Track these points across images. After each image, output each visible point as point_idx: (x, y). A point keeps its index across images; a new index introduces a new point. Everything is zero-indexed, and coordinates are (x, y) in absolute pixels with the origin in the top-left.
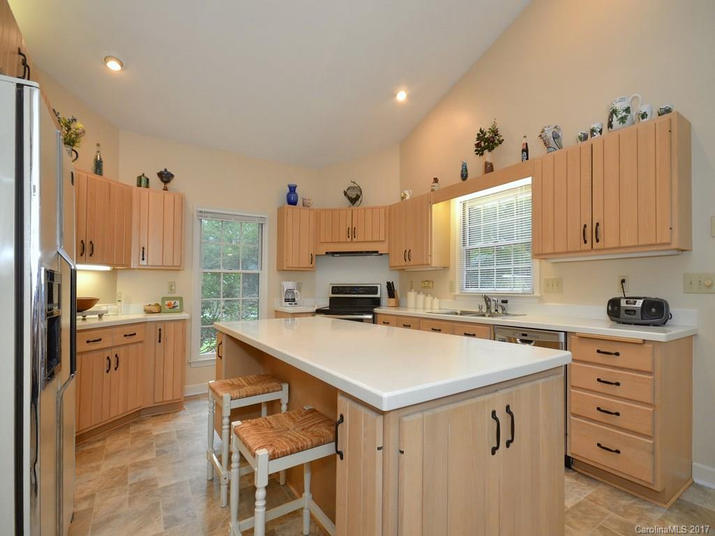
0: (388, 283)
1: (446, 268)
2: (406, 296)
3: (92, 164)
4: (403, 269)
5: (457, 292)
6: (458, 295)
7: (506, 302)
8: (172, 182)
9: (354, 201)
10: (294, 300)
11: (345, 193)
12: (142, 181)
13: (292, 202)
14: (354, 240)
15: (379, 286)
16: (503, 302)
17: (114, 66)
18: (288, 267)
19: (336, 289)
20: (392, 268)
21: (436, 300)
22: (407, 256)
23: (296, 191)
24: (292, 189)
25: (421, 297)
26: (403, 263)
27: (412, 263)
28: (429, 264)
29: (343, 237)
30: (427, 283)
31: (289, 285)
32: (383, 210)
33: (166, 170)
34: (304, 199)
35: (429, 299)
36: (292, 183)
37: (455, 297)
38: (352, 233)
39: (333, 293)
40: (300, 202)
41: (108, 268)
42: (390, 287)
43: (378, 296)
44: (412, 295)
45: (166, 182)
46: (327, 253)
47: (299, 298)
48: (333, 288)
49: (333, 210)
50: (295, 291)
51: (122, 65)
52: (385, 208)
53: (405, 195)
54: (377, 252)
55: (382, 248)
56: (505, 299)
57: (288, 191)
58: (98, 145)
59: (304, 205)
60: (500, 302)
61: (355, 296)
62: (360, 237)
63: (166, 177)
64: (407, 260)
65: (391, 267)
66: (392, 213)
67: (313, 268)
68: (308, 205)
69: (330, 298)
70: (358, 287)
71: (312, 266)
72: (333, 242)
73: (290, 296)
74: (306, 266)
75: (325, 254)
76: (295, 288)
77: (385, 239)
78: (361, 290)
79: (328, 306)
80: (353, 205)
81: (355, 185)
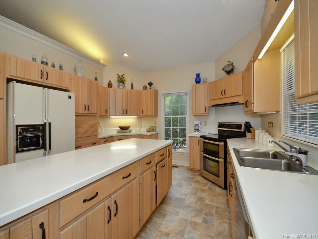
0: (246, 122)
3: (130, 86)
6: (282, 137)
8: (152, 85)
9: (229, 72)
10: (198, 130)
11: (224, 69)
12: (145, 88)
13: (198, 82)
14: (225, 96)
15: (243, 124)
17: (126, 55)
19: (221, 125)
23: (200, 76)
24: (198, 76)
27: (248, 109)
30: (270, 124)
31: (197, 122)
32: (241, 74)
33: (150, 82)
36: (198, 72)
38: (224, 92)
39: (219, 127)
40: (202, 81)
41: (137, 117)
43: (242, 130)
45: (150, 86)
46: (213, 105)
47: (200, 129)
48: (219, 124)
50: (199, 125)
51: (128, 55)
54: (238, 102)
55: (240, 100)
57: (196, 76)
58: (132, 80)
63: (150, 84)
64: (247, 107)
67: (207, 114)
68: (205, 81)
69: (219, 130)
70: (231, 124)
71: (206, 113)
72: (217, 99)
73: (197, 128)
74: (203, 113)
75: (212, 106)
76: (200, 124)
77: (242, 93)
78: (232, 126)
79: (217, 134)
80: (229, 75)
81: (230, 63)
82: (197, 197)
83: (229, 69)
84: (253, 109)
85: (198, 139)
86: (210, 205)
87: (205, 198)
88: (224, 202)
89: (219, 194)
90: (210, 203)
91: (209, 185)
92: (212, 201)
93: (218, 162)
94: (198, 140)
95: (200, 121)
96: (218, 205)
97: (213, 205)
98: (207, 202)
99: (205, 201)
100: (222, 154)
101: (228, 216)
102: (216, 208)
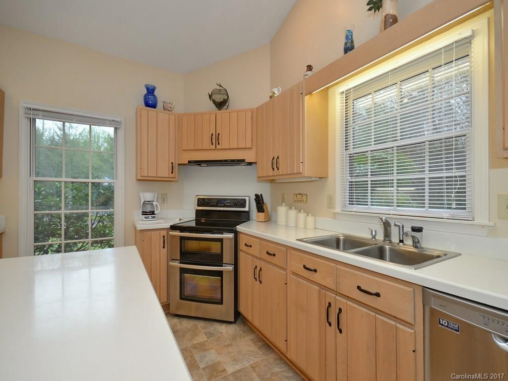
0: (257, 195)
1: (323, 178)
2: (276, 211)
4: (274, 180)
5: (338, 209)
6: (338, 214)
7: (419, 230)
9: (220, 105)
10: (153, 213)
11: (210, 96)
13: (151, 105)
14: (218, 147)
15: (247, 199)
16: (414, 229)
18: (142, 176)
19: (201, 202)
20: (261, 179)
21: (310, 219)
22: (275, 163)
24: (151, 91)
25: (293, 213)
26: (271, 173)
27: (280, 172)
28: (301, 173)
29: (207, 144)
30: (299, 196)
31: (148, 196)
32: (249, 114)
34: (164, 103)
35: (302, 216)
37: (335, 215)
38: (216, 139)
39: (199, 205)
40: (160, 105)
42: (259, 200)
43: (246, 209)
44: (282, 210)
46: (189, 162)
47: (159, 211)
48: (199, 199)
49: (195, 115)
50: (155, 203)
52: (252, 111)
53: (274, 93)
54: (244, 160)
55: (249, 157)
56: (417, 225)
57: (145, 92)
59: (164, 110)
60: (408, 229)
61: (222, 209)
62: (224, 144)
64: (276, 169)
65: (259, 177)
66: (259, 115)
67: (174, 178)
68: (169, 109)
69: (197, 210)
70: (225, 200)
71: (173, 175)
72: (196, 150)
73: (148, 209)
74: (167, 176)
75: (187, 162)
76: (155, 200)
77: (252, 146)
78: (228, 203)
79: (194, 219)
80: (219, 110)
81: (221, 88)
82: (204, 369)
83: (219, 98)
84: (301, 172)
85: (164, 233)
86: (238, 371)
87: (219, 363)
88: (252, 349)
89: (234, 338)
90: (238, 367)
91: (202, 328)
92: (235, 360)
93: (220, 274)
94: (164, 237)
95: (156, 195)
96: (252, 362)
97: (244, 368)
98: (230, 369)
99: (224, 370)
100: (228, 256)
101: (280, 371)
102: (254, 371)
